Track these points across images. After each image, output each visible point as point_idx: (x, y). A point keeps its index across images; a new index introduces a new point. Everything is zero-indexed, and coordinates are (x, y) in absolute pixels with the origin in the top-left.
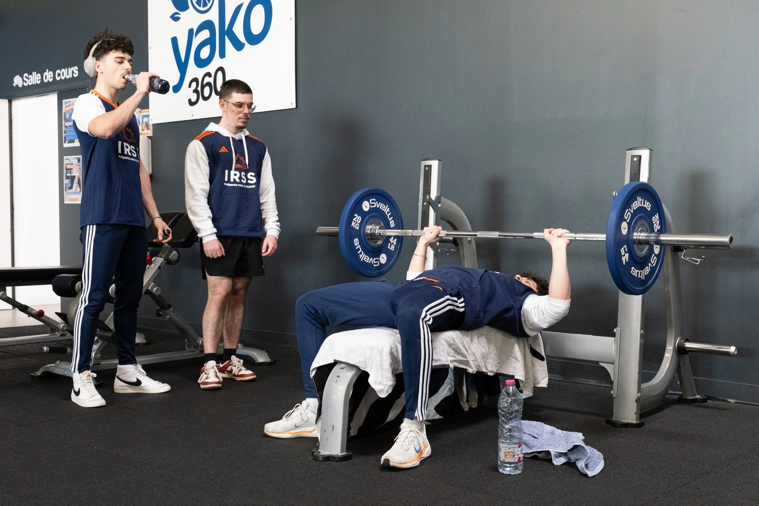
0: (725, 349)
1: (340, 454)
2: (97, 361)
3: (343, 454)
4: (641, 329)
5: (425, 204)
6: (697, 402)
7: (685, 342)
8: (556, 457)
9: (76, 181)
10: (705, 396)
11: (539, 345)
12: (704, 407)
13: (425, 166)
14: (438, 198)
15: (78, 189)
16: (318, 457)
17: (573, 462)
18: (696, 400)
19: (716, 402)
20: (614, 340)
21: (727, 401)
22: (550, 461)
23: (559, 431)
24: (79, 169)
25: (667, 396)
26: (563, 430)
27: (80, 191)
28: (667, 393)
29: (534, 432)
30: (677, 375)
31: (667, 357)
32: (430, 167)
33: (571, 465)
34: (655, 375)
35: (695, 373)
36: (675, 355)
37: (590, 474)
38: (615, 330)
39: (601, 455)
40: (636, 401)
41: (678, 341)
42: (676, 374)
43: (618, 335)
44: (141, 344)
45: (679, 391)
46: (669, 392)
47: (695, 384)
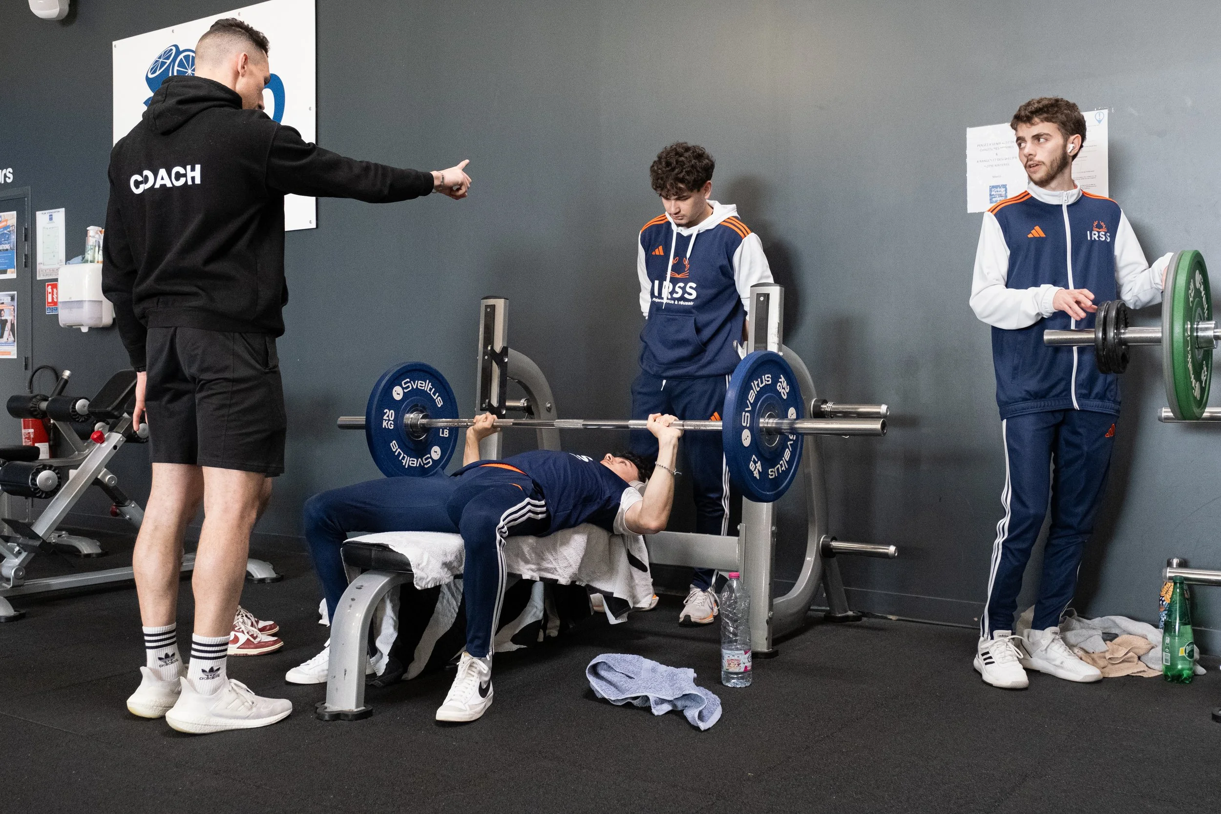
0: (882, 549)
1: (356, 710)
2: (18, 581)
3: (359, 709)
4: (773, 524)
5: (486, 357)
6: (848, 621)
7: (832, 541)
8: (657, 704)
9: (8, 326)
10: (859, 612)
11: (640, 550)
12: (858, 627)
13: (487, 307)
14: (505, 351)
15: (11, 339)
16: (323, 716)
17: (680, 709)
18: (847, 618)
19: (873, 620)
20: (737, 540)
21: (886, 618)
22: (648, 709)
23: (663, 668)
24: (12, 309)
25: (810, 613)
26: (668, 666)
27: (15, 341)
28: (809, 609)
29: (630, 669)
30: (822, 585)
31: (809, 561)
32: (493, 307)
33: (677, 714)
34: (793, 585)
35: (847, 583)
36: (819, 560)
37: (703, 726)
38: (738, 527)
39: (718, 699)
40: (768, 622)
41: (822, 540)
42: (820, 583)
43: (742, 533)
44: (94, 556)
45: (826, 607)
46: (811, 608)
47: (847, 598)
